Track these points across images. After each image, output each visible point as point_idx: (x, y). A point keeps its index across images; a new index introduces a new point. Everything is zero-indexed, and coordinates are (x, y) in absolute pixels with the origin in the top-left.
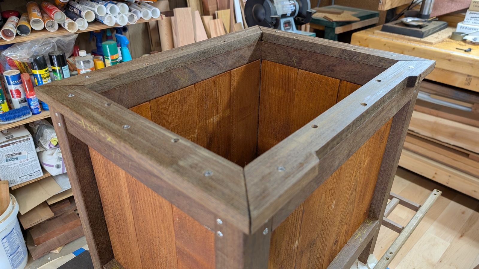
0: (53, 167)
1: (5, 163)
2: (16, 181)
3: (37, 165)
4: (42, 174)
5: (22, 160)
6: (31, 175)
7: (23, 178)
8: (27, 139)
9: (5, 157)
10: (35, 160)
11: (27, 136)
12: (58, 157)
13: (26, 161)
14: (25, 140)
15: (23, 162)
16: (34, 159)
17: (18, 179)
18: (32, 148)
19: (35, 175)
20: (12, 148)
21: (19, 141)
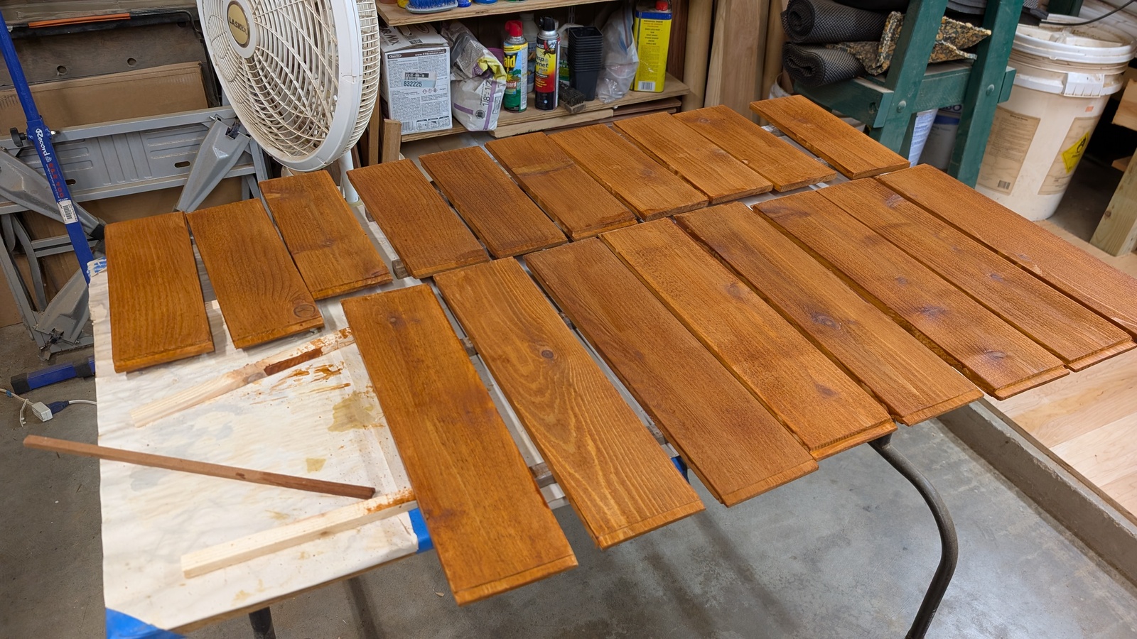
0: (472, 114)
1: (402, 89)
2: (411, 126)
3: (447, 105)
4: (451, 126)
5: (428, 89)
6: (435, 122)
7: (422, 123)
8: (442, 50)
9: (404, 78)
10: (445, 95)
11: (442, 44)
12: (483, 96)
13: (433, 93)
14: (439, 52)
15: (427, 94)
16: (445, 91)
17: (415, 124)
18: (445, 68)
19: (441, 124)
20: (417, 61)
21: (430, 52)
